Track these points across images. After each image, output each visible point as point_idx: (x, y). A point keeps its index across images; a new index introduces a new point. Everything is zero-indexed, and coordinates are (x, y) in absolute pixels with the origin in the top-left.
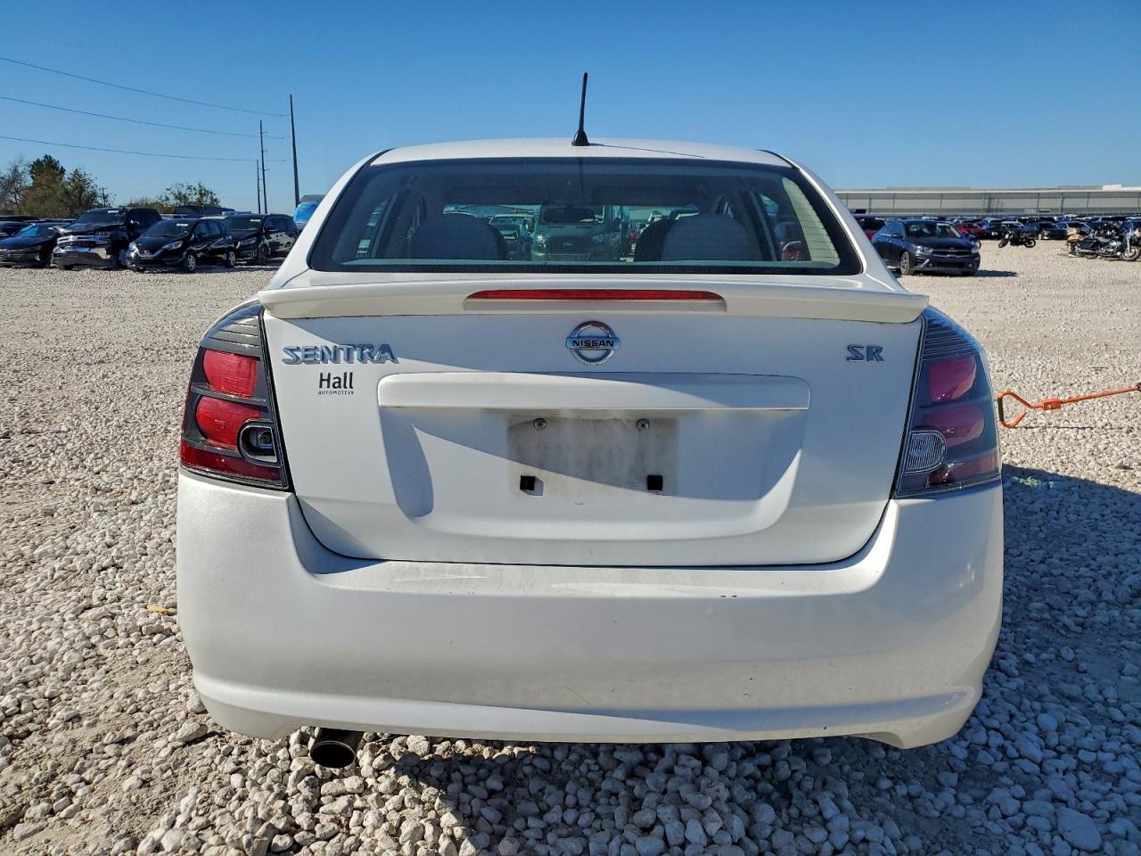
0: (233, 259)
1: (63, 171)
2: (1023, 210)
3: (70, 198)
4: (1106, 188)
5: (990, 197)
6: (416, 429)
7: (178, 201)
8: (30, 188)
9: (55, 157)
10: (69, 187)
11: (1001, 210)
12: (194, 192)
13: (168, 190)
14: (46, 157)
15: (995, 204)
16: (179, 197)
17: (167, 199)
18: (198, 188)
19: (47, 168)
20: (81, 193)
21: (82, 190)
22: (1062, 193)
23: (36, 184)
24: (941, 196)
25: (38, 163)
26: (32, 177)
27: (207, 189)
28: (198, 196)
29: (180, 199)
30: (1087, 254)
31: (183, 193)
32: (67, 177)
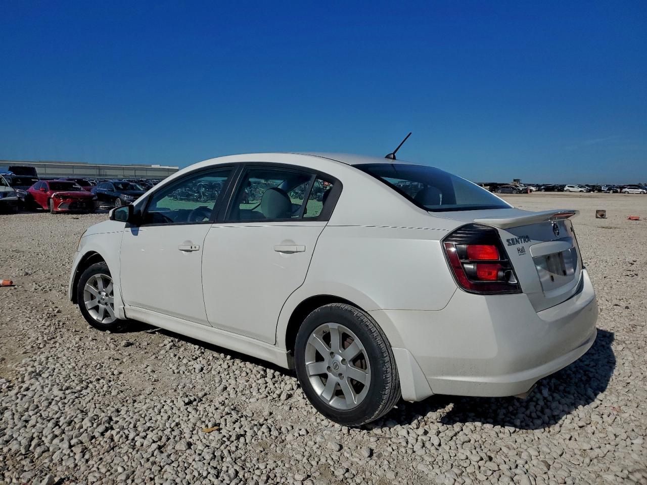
2: (117, 176)
4: (153, 166)
5: (99, 168)
11: (106, 175)
15: (102, 172)
22: (134, 168)
24: (73, 167)
30: (184, 199)
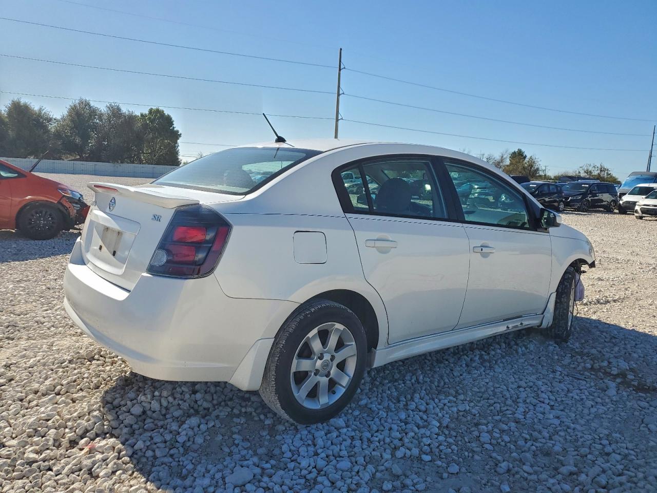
0: (562, 206)
1: (525, 157)
3: (525, 171)
6: (94, 229)
7: (586, 174)
8: (507, 166)
9: (523, 150)
10: (526, 165)
12: (596, 169)
13: (581, 167)
14: (519, 150)
16: (587, 172)
17: (579, 172)
18: (600, 167)
19: (518, 156)
20: (531, 168)
21: (532, 166)
23: (511, 164)
25: (514, 153)
26: (510, 160)
27: (605, 167)
28: (599, 171)
29: (587, 173)
31: (590, 169)
32: (527, 159)
